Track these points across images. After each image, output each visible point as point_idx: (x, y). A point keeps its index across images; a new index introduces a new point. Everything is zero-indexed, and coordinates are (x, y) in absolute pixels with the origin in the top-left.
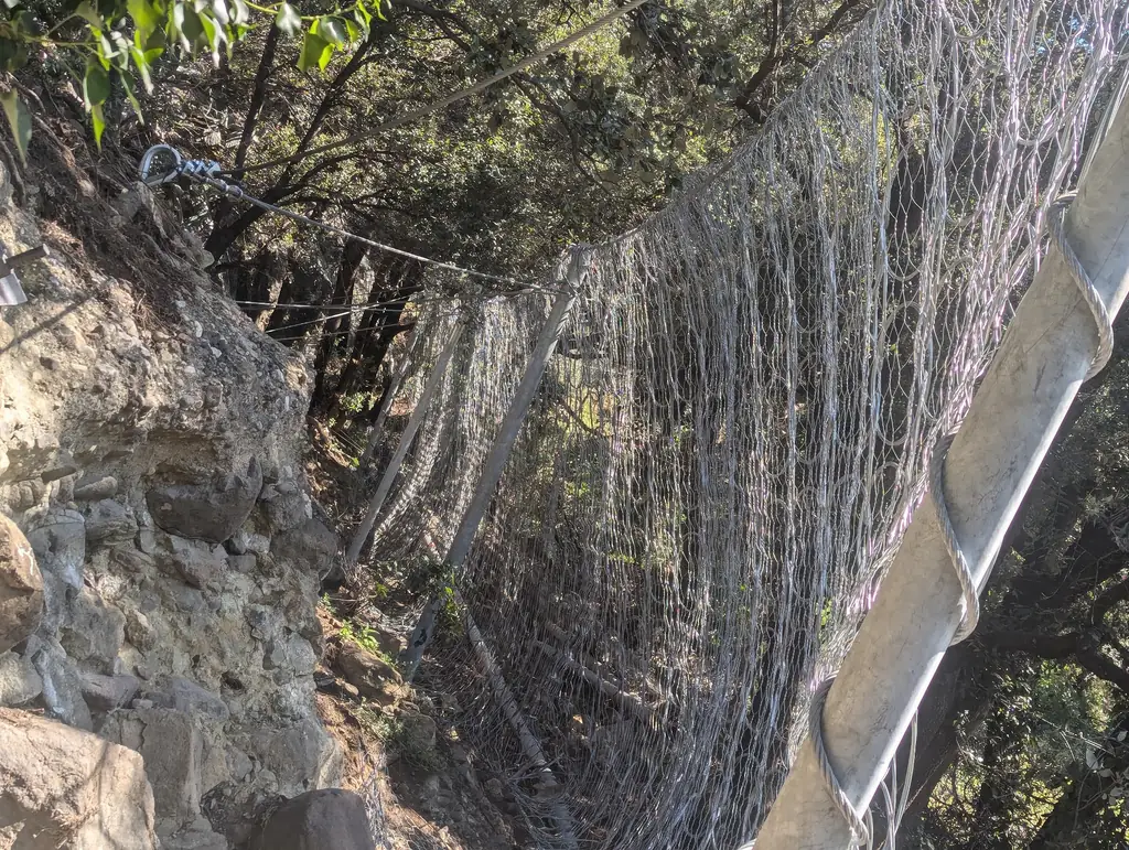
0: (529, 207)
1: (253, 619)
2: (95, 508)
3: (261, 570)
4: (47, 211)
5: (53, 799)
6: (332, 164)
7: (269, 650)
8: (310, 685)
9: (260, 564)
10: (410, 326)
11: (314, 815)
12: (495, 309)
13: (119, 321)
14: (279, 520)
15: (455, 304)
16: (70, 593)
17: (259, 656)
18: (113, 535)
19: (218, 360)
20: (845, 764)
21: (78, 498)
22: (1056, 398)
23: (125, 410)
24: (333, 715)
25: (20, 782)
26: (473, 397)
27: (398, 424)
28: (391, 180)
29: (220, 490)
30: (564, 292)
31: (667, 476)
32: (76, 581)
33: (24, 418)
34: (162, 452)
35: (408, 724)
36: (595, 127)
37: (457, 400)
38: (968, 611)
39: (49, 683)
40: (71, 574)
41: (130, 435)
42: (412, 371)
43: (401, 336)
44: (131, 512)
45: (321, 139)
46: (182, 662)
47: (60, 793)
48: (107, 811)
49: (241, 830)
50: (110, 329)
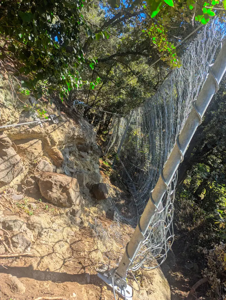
0: (126, 105)
1: (91, 161)
2: (70, 148)
3: (92, 155)
4: (61, 110)
5: (66, 185)
6: (100, 101)
7: (93, 165)
8: (99, 170)
9: (91, 154)
10: (111, 122)
11: (99, 186)
12: (122, 119)
13: (71, 124)
14: (94, 149)
15: (117, 119)
16: (67, 159)
17: (92, 166)
18: (73, 152)
19: (84, 128)
20: (165, 179)
21: (68, 147)
22: (194, 129)
23: (73, 136)
24: (103, 173)
25: (62, 183)
26: (120, 131)
27: (110, 135)
28: (107, 102)
29: (86, 145)
30: (131, 117)
31: (145, 141)
32: (68, 158)
33: (60, 137)
34: (78, 141)
35: (112, 174)
36: (133, 94)
37: (118, 132)
38: (182, 158)
39: (65, 170)
40: (67, 157)
41: (74, 139)
42: (112, 128)
43: (110, 123)
44: (75, 148)
45: (98, 97)
46: (82, 167)
47: (67, 184)
48: (73, 187)
49: (91, 188)
50: (70, 125)
